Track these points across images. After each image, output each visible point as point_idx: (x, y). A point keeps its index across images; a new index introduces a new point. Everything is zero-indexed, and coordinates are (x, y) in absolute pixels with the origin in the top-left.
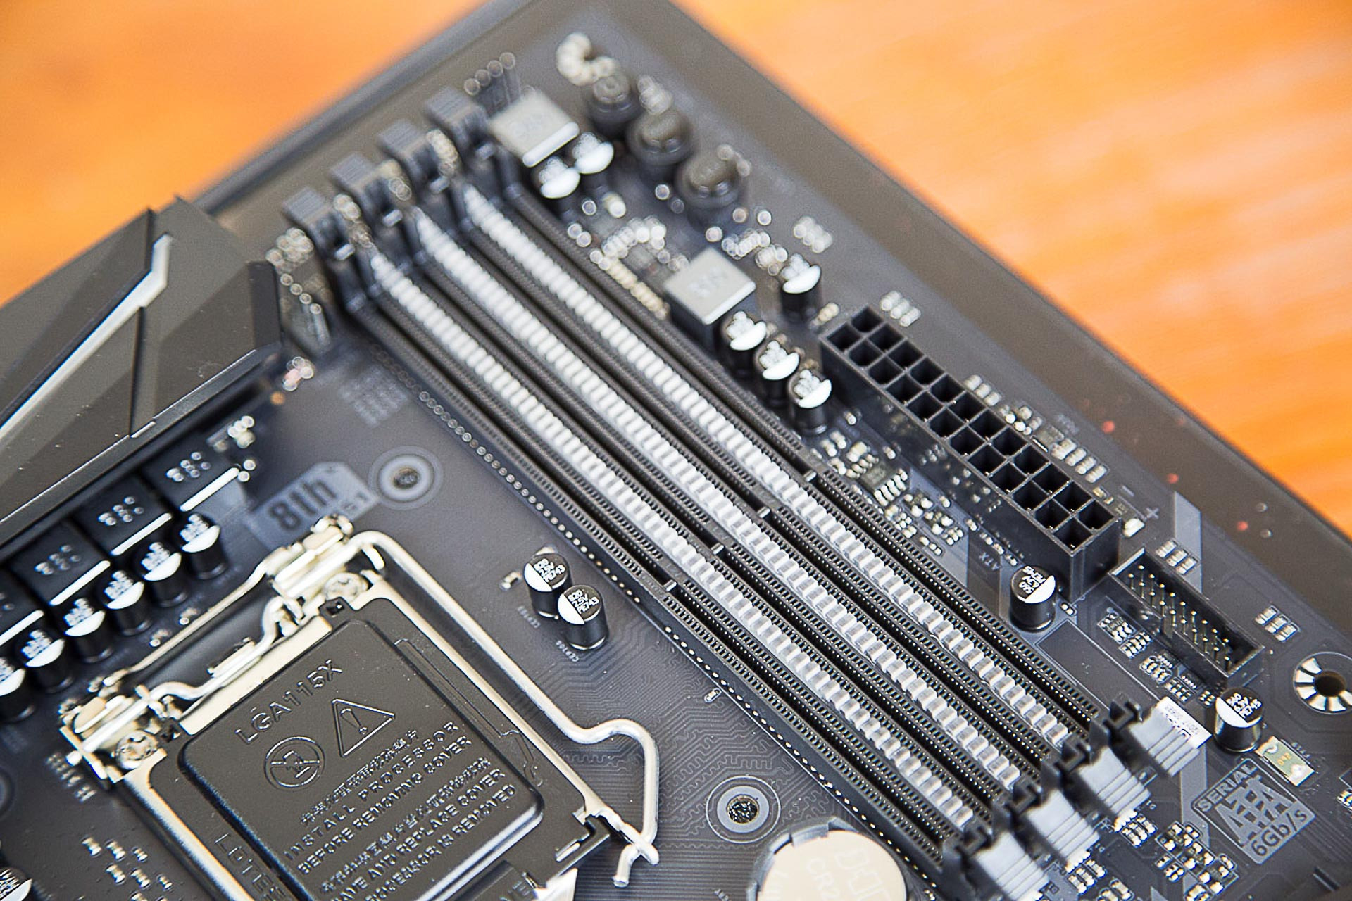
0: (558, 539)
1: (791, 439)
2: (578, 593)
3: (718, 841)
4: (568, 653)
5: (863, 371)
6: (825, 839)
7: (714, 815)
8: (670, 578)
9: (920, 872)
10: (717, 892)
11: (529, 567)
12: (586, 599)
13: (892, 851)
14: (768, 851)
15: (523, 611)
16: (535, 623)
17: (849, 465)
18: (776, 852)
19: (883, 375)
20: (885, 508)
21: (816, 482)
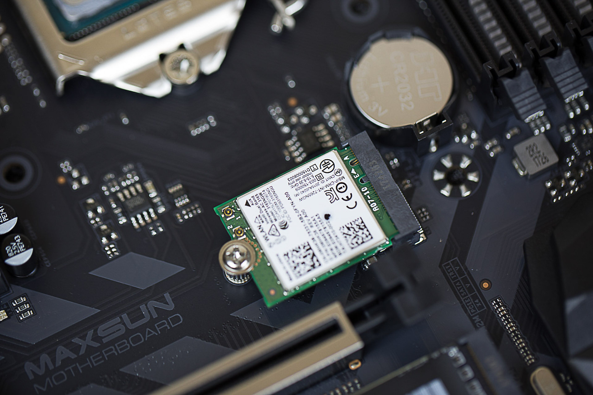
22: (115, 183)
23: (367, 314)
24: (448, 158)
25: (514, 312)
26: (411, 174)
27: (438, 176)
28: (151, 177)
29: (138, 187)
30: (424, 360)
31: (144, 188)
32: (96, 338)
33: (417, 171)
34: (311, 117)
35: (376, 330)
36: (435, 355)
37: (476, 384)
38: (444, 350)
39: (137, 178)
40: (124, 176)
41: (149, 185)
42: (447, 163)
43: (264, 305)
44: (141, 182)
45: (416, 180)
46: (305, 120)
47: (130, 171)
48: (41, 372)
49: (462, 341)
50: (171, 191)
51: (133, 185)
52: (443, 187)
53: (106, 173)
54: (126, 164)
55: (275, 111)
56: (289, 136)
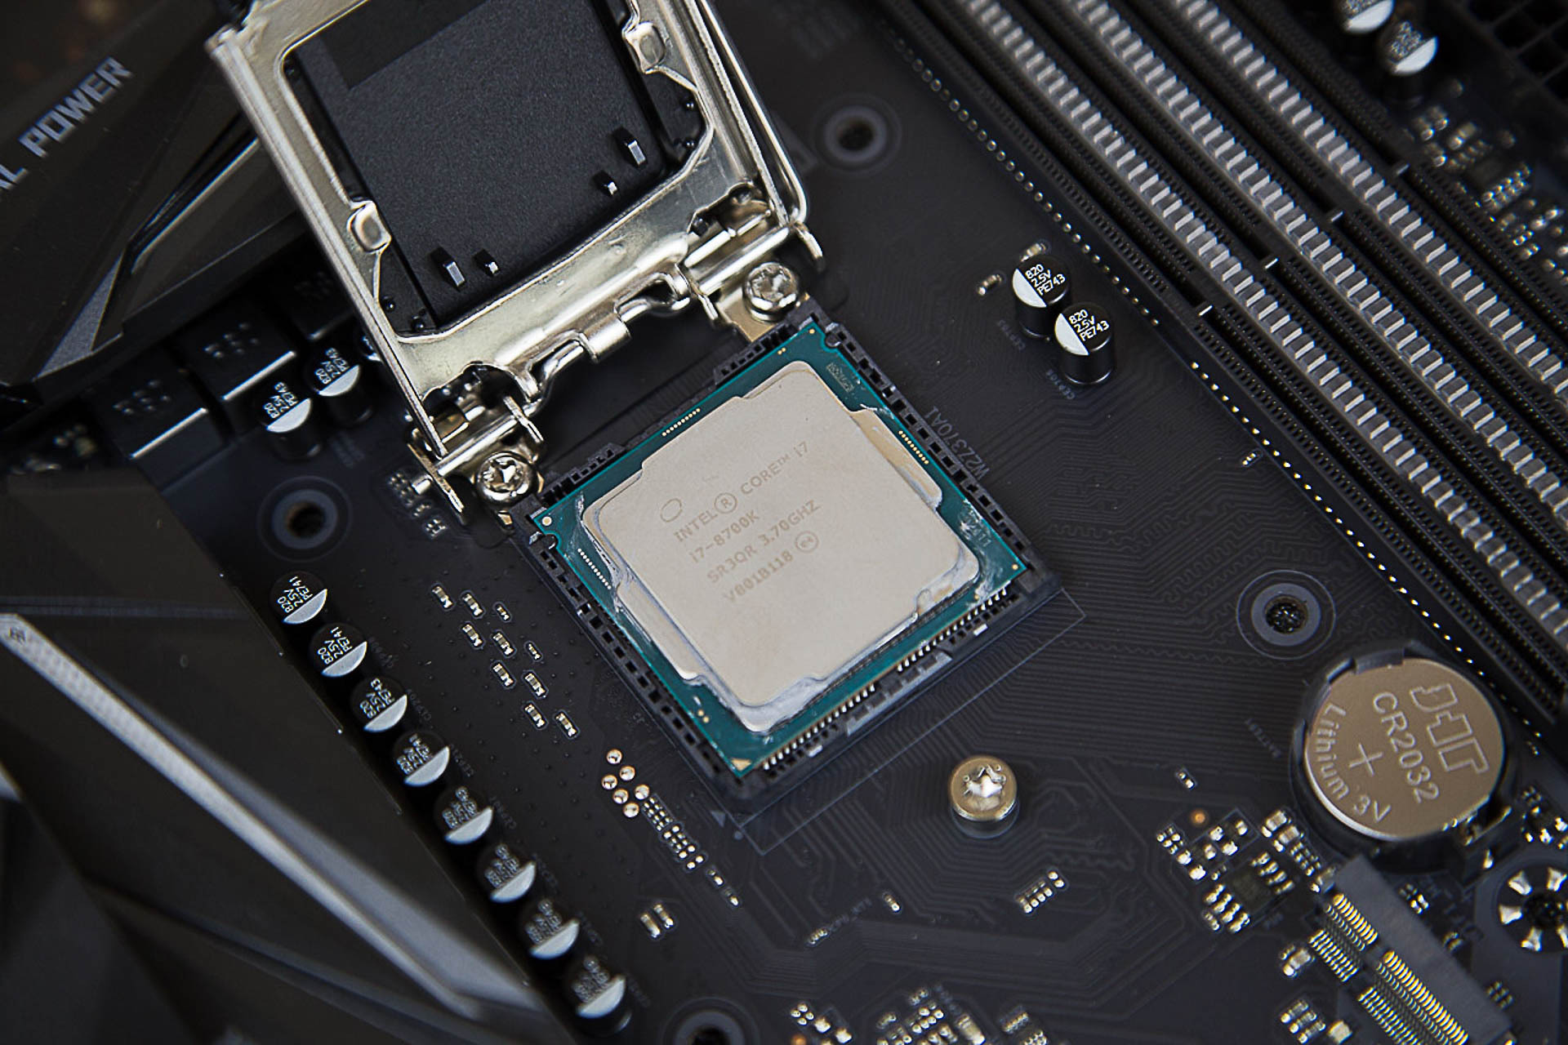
0: (1052, 235)
1: (1372, 113)
2: (1081, 313)
3: (1252, 654)
4: (1061, 388)
5: (1486, 30)
6: (1398, 668)
7: (1246, 619)
8: (1204, 300)
9: (1520, 716)
10: (1247, 723)
11: (1017, 273)
12: (1092, 322)
13: (1483, 686)
14: (1323, 680)
15: (1004, 327)
16: (1019, 344)
17: (1450, 154)
18: (1332, 680)
19: (1511, 35)
20: (1499, 215)
21: (1406, 176)
22: (901, 1030)
24: (1520, 877)
26: (1457, 920)
27: (1510, 915)
28: (966, 1008)
29: (946, 1031)
31: (956, 1031)
33: (1467, 911)
34: (1240, 841)
39: (940, 1014)
40: (915, 1014)
41: (966, 1024)
42: (1520, 886)
44: (948, 1020)
45: (1469, 930)
46: (1230, 849)
47: (924, 1003)
50: (1009, 1028)
51: (934, 1028)
52: (1524, 937)
53: (879, 1016)
54: (914, 991)
55: (1169, 839)
56: (1207, 885)
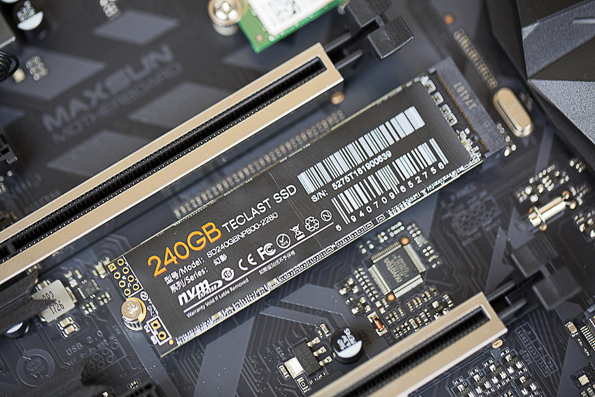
23: (345, 52)
25: (477, 42)
30: (399, 89)
32: (105, 90)
35: (354, 65)
36: (409, 84)
37: (446, 107)
38: (416, 80)
43: (253, 51)
48: (58, 123)
49: (432, 71)
